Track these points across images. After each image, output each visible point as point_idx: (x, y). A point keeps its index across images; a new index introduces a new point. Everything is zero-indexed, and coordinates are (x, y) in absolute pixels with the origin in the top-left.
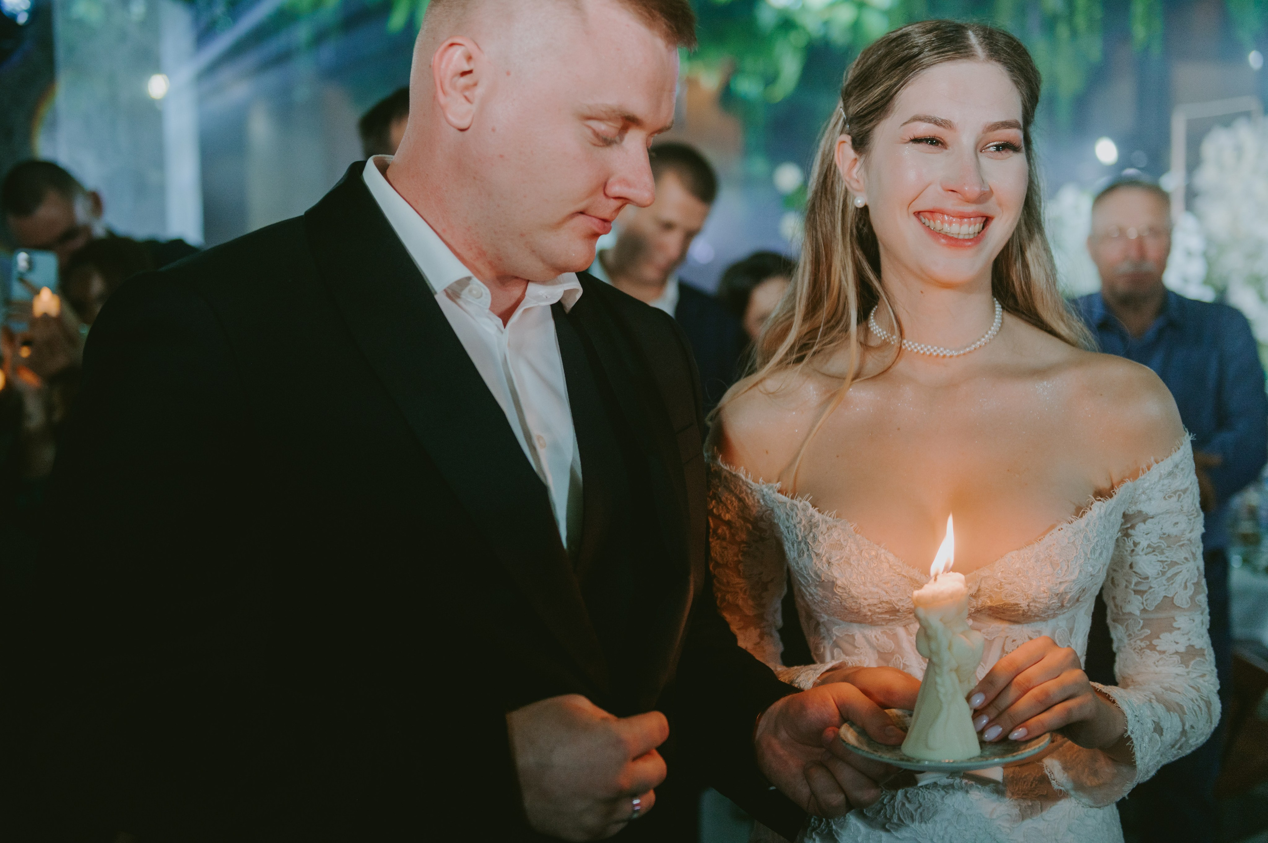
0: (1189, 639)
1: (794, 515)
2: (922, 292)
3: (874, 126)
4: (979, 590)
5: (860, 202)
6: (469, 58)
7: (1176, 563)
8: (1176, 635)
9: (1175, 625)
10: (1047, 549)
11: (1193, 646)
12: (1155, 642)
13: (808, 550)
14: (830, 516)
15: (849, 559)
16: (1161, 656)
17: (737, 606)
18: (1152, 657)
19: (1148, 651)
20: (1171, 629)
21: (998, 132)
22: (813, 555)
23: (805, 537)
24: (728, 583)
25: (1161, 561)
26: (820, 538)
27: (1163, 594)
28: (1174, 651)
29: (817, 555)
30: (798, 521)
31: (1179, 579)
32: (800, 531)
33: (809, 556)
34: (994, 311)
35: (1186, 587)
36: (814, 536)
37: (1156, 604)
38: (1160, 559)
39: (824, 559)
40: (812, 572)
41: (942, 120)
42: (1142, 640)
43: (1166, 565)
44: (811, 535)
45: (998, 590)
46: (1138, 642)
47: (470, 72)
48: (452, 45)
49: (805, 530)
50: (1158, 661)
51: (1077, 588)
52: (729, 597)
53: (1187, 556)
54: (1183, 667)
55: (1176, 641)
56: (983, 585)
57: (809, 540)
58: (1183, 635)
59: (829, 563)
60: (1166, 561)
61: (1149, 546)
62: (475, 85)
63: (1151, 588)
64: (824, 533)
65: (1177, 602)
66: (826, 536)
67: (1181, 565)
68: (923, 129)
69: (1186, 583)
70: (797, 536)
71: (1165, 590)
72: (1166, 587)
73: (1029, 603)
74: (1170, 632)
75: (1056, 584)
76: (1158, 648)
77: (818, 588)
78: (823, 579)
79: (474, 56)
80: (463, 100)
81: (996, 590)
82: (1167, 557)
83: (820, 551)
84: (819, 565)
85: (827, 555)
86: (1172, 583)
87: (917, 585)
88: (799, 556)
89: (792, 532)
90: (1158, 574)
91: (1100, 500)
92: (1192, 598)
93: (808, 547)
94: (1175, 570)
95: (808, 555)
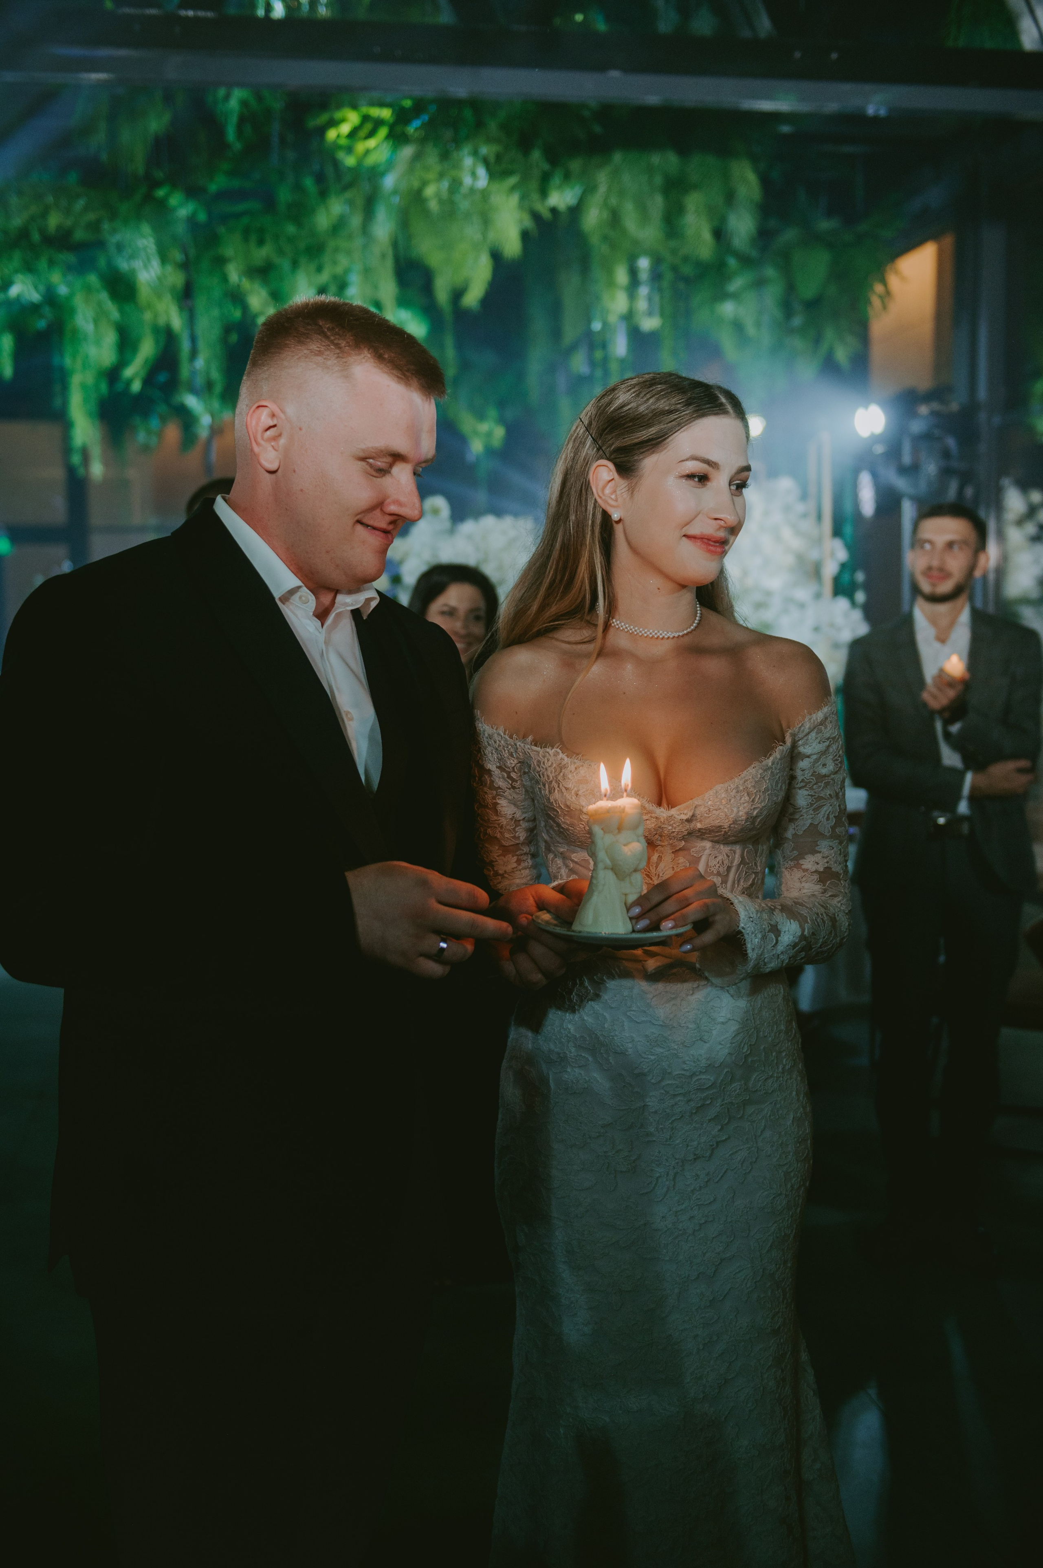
0: (827, 862)
1: (546, 761)
4: (693, 816)
5: (616, 516)
6: (273, 415)
7: (822, 798)
8: (816, 858)
9: (817, 849)
10: (745, 782)
11: (829, 868)
12: (801, 862)
13: (559, 787)
14: (579, 759)
15: (593, 791)
16: (803, 873)
17: (496, 837)
18: (796, 874)
19: (795, 869)
22: (564, 790)
23: (555, 777)
24: (489, 819)
25: (811, 796)
26: (570, 776)
27: (810, 821)
28: (813, 870)
29: (567, 789)
30: (549, 765)
31: (823, 811)
32: (551, 773)
33: (561, 791)
35: (828, 819)
36: (564, 775)
37: (805, 829)
38: (810, 794)
40: (561, 804)
41: (713, 462)
42: (792, 861)
43: (814, 798)
44: (562, 774)
45: (707, 815)
46: (790, 862)
47: (275, 426)
48: (259, 407)
49: (555, 771)
50: (801, 877)
52: (489, 831)
53: (832, 793)
54: (820, 884)
55: (816, 862)
56: (698, 812)
57: (560, 778)
58: (823, 858)
59: (577, 795)
60: (814, 796)
61: (803, 781)
62: (278, 437)
63: (802, 817)
64: (573, 771)
65: (821, 829)
67: (826, 800)
69: (828, 815)
70: (548, 776)
71: (812, 818)
72: (814, 816)
73: (730, 824)
75: (751, 809)
76: (803, 867)
77: (567, 817)
79: (276, 414)
80: (271, 449)
81: (705, 815)
82: (816, 793)
83: (570, 786)
85: (575, 789)
86: (818, 814)
87: (645, 811)
89: (543, 775)
90: (808, 806)
92: (832, 827)
93: (559, 784)
94: (822, 804)
95: (558, 791)
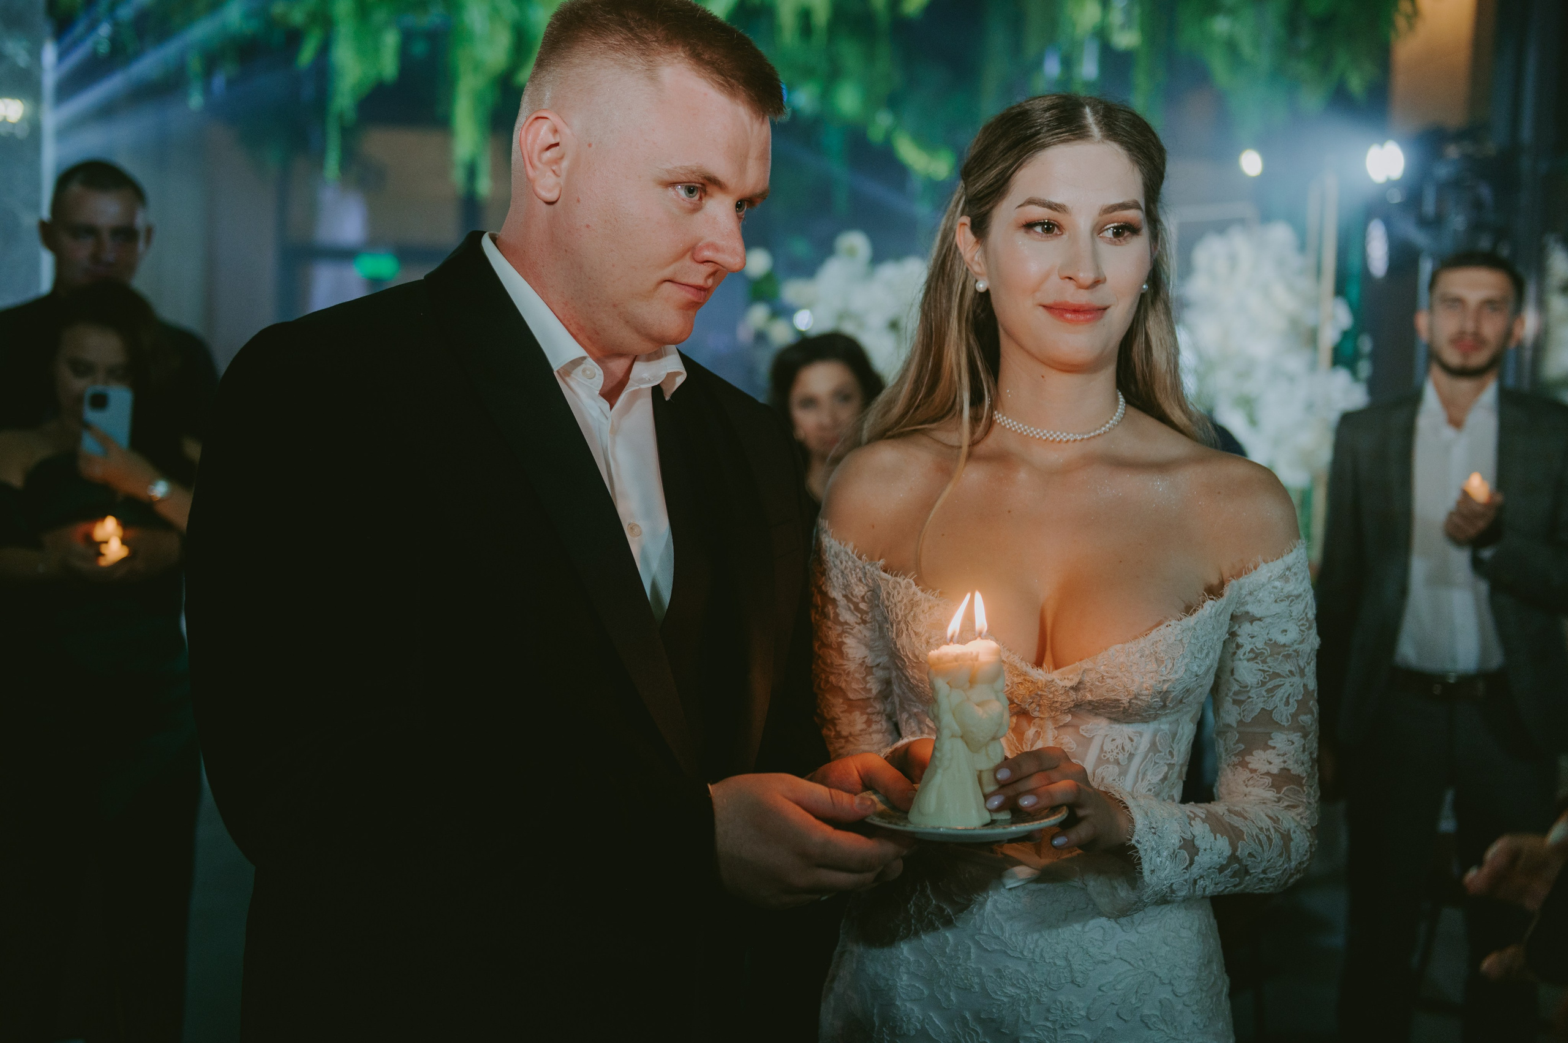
0: (1285, 762)
1: (897, 593)
2: (1043, 377)
3: (992, 208)
4: (1080, 683)
5: (981, 286)
6: (555, 131)
7: (1278, 675)
8: (1270, 755)
9: (1270, 743)
10: (1153, 644)
11: (1288, 770)
12: (1247, 759)
13: (907, 630)
14: (932, 596)
16: (1252, 775)
17: (840, 687)
18: (1243, 774)
19: (1240, 769)
20: (1266, 747)
21: (1116, 213)
22: (913, 635)
23: (905, 616)
24: (832, 663)
25: (1264, 671)
26: (921, 617)
27: (1261, 705)
28: (1266, 771)
29: (916, 634)
30: (900, 599)
31: (1280, 693)
32: (901, 610)
33: (909, 635)
34: (1117, 399)
35: (1287, 703)
36: (914, 615)
37: (1253, 715)
38: (1261, 668)
39: (923, 639)
41: (1056, 205)
42: (1236, 755)
43: (1267, 675)
44: (911, 615)
45: (1099, 684)
46: (1233, 757)
47: (557, 145)
48: (538, 118)
49: (906, 609)
50: (1248, 780)
51: (1179, 687)
52: (832, 678)
53: (1293, 669)
54: (1274, 791)
55: (1269, 760)
56: (1086, 679)
57: (909, 618)
58: (1279, 755)
59: (928, 643)
60: (1268, 671)
61: (1252, 650)
62: (562, 158)
63: (1249, 697)
64: (926, 611)
65: (1276, 717)
66: (927, 615)
67: (1284, 677)
68: (1038, 213)
69: (1288, 698)
70: (897, 615)
71: (1264, 702)
72: (1266, 699)
73: (1131, 699)
74: (1265, 750)
75: (1160, 682)
76: (1250, 766)
77: (915, 670)
78: (920, 659)
79: (559, 128)
80: (551, 174)
81: (1097, 683)
82: (1270, 667)
83: (921, 630)
84: (917, 645)
85: (927, 635)
86: (1272, 696)
88: (897, 636)
89: (892, 611)
90: (1258, 683)
91: (1212, 599)
92: (1294, 716)
93: (908, 626)
94: (1277, 681)
95: (906, 635)
